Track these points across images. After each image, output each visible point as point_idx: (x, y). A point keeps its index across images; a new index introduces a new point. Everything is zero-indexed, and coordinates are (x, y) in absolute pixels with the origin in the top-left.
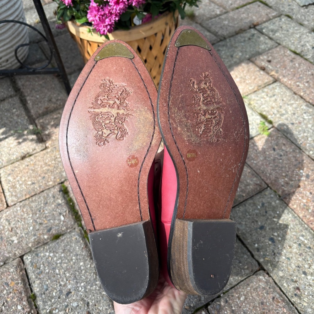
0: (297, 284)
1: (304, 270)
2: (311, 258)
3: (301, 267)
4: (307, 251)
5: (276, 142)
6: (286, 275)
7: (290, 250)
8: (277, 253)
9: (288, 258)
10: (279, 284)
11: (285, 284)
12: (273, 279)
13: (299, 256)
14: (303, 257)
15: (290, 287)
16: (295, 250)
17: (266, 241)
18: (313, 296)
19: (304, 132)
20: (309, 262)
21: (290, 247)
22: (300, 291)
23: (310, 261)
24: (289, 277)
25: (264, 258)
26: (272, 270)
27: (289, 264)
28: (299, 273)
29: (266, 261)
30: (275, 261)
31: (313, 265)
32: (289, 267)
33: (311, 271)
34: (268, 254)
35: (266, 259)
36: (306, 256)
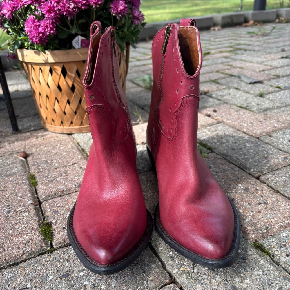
1: (233, 285)
5: (213, 162)
14: (234, 269)
20: (242, 275)
23: (243, 273)
25: (178, 269)
26: (187, 282)
27: (213, 277)
28: (226, 287)
29: (181, 271)
30: (194, 272)
31: (247, 278)
32: (212, 279)
33: (244, 286)
34: (185, 263)
35: (181, 269)
36: (237, 268)
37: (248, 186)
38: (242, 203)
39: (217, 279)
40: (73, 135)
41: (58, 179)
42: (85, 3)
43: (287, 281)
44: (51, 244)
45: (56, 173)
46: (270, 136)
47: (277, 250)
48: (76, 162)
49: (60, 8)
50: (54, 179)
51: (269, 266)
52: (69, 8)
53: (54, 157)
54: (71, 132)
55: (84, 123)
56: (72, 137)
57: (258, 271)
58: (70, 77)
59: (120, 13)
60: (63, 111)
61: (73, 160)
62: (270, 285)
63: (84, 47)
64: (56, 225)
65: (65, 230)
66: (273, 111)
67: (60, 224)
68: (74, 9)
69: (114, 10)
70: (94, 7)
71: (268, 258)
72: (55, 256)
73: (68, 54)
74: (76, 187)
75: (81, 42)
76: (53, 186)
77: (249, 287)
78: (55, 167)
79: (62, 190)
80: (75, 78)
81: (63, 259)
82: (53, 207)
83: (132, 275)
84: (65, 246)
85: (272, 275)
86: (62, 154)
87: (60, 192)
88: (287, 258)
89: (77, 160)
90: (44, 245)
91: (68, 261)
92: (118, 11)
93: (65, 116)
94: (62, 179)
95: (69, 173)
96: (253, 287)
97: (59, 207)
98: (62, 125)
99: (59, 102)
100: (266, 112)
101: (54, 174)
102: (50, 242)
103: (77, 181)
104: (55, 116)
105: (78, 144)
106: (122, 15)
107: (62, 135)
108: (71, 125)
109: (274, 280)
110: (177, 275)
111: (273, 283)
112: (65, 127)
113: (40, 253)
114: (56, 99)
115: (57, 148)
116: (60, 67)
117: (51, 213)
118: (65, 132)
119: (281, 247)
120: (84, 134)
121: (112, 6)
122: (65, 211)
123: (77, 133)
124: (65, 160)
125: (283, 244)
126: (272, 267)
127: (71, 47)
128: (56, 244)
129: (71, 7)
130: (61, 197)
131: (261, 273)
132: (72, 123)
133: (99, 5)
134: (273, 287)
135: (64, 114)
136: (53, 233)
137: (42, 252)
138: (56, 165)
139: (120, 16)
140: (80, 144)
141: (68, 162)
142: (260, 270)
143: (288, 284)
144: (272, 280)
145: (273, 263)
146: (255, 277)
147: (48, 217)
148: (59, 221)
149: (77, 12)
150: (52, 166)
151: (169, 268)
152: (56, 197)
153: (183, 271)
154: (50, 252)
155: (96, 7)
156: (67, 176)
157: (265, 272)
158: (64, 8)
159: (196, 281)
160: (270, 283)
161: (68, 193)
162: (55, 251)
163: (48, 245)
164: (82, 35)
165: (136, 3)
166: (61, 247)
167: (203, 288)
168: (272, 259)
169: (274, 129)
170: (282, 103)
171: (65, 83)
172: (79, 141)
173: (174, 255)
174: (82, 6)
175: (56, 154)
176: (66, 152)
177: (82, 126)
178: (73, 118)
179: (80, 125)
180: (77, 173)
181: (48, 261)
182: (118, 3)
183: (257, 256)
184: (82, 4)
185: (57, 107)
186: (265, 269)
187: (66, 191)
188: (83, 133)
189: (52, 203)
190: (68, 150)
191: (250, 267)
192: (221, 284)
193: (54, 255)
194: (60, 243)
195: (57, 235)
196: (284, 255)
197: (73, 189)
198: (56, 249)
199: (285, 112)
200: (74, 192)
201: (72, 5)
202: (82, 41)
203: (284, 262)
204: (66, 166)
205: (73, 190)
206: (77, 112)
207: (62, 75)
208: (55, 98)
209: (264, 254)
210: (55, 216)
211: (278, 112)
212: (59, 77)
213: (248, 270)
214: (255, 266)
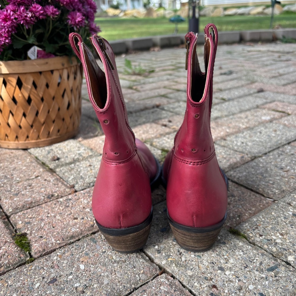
0: (213, 282)
1: (220, 266)
2: (227, 252)
3: (215, 263)
6: (196, 274)
9: (199, 256)
10: (188, 286)
11: (196, 284)
12: (180, 282)
14: (217, 253)
15: (202, 286)
18: (236, 293)
20: (226, 257)
22: (217, 289)
23: (226, 255)
24: (201, 276)
25: (167, 259)
26: (177, 270)
27: (200, 262)
28: (213, 269)
29: (170, 262)
30: (182, 261)
31: (231, 259)
32: (200, 264)
33: (229, 266)
34: (172, 254)
35: (170, 259)
36: (220, 252)
39: (204, 263)
40: (29, 151)
41: (23, 192)
42: (43, 13)
43: (265, 257)
44: (30, 254)
45: (20, 186)
46: (225, 140)
47: (251, 233)
48: (39, 175)
49: (17, 17)
50: (19, 193)
51: (247, 247)
52: (26, 16)
53: (13, 172)
54: (27, 147)
55: (40, 137)
56: (28, 152)
57: (239, 251)
58: (26, 89)
59: (78, 25)
60: (19, 124)
61: (35, 173)
62: (251, 262)
63: (40, 58)
64: (31, 235)
65: (43, 239)
66: (223, 120)
67: (36, 234)
68: (32, 19)
69: (72, 21)
70: (51, 17)
71: (245, 240)
72: (37, 265)
73: (24, 64)
74: (45, 198)
75: (38, 53)
76: (19, 199)
77: (234, 266)
78: (17, 182)
79: (30, 202)
80: (31, 90)
81: (47, 266)
82: (24, 218)
83: (123, 271)
84: (45, 255)
85: (251, 254)
86: (21, 169)
87: (29, 204)
88: (261, 238)
89: (39, 173)
90: (22, 256)
91: (52, 267)
92: (75, 22)
93: (21, 131)
94: (28, 191)
95: (34, 186)
96: (237, 265)
97: (31, 218)
98: (16, 140)
99: (14, 116)
100: (216, 121)
101: (17, 187)
102: (28, 252)
103: (45, 193)
104: (9, 131)
105: (36, 158)
106: (80, 27)
107: (17, 151)
108: (27, 139)
109: (254, 257)
110: (167, 265)
111: (254, 260)
112: (20, 142)
113: (19, 264)
114: (11, 112)
115: (14, 164)
116: (15, 78)
117: (24, 225)
118: (20, 148)
119: (254, 230)
120: (41, 149)
121: (69, 17)
122: (38, 221)
123: (34, 148)
124: (27, 174)
125: (255, 227)
126: (250, 247)
127: (26, 58)
128: (36, 253)
129: (28, 16)
130: (31, 209)
131: (242, 253)
132: (28, 137)
133: (57, 15)
134: (254, 263)
135: (19, 128)
136: (29, 243)
137: (21, 263)
138: (18, 179)
139: (78, 27)
140: (39, 158)
141: (30, 176)
142: (241, 251)
143: (266, 259)
144: (252, 258)
145: (250, 244)
146: (237, 257)
147: (20, 229)
148: (34, 232)
149: (34, 22)
150: (14, 180)
151: (157, 261)
152: (25, 209)
153: (171, 261)
154: (31, 262)
155: (53, 18)
156: (32, 188)
157: (245, 252)
158: (22, 17)
159: (186, 268)
160: (251, 260)
161: (37, 205)
162: (36, 260)
163: (26, 255)
164: (38, 46)
165: (91, 16)
166: (41, 256)
167: (194, 273)
168: (248, 240)
169: (227, 134)
170: (229, 112)
171: (20, 95)
172: (37, 155)
173: (160, 248)
174: (39, 16)
175: (15, 168)
176: (25, 166)
177: (39, 140)
178: (29, 132)
179: (37, 139)
180: (43, 185)
181: (30, 270)
182: (75, 15)
183: (235, 240)
184: (39, 14)
185: (11, 121)
186: (245, 249)
187: (35, 203)
188: (39, 147)
189: (22, 215)
190: (27, 164)
191: (231, 249)
192: (208, 267)
193: (36, 263)
194: (40, 252)
195: (35, 245)
196: (258, 236)
197: (42, 200)
198: (36, 259)
199: (234, 119)
200: (43, 203)
201: (30, 15)
202: (38, 51)
203: (259, 242)
204: (29, 180)
205: (42, 202)
206: (34, 125)
207: (17, 87)
208: (9, 112)
209: (240, 237)
210: (29, 227)
211: (227, 120)
212: (13, 89)
213: (230, 252)
214: (235, 248)
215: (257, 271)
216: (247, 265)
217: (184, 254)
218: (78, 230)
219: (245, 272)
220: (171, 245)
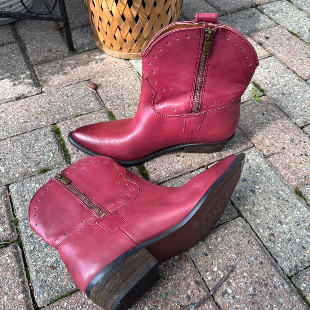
0: (273, 231)
1: (280, 220)
3: (277, 217)
4: (285, 204)
5: (266, 108)
6: (263, 223)
7: (269, 201)
8: (257, 203)
9: (267, 209)
10: (255, 230)
11: (261, 230)
12: (250, 226)
13: (277, 208)
14: (281, 209)
15: (265, 233)
16: (273, 202)
17: (247, 192)
18: (286, 242)
19: (294, 102)
20: (286, 213)
21: (270, 199)
22: (274, 238)
23: (286, 212)
24: (266, 225)
26: (250, 217)
27: (267, 214)
28: (275, 222)
29: (245, 209)
30: (254, 210)
31: (289, 216)
32: (266, 216)
33: (287, 221)
34: (248, 203)
35: (246, 207)
36: (283, 208)
37: (294, 137)
38: (288, 154)
39: (269, 215)
40: (130, 61)
51: (304, 208)
53: (122, 92)
54: (129, 58)
57: (297, 211)
58: (135, 8)
60: (124, 39)
62: (303, 221)
64: (148, 166)
65: (156, 171)
67: (152, 166)
71: (304, 201)
77: (290, 222)
78: (128, 105)
80: (140, 8)
85: (306, 215)
86: (128, 88)
93: (125, 44)
96: (293, 222)
98: (120, 50)
99: (121, 31)
104: (115, 42)
105: (138, 73)
107: (120, 60)
108: (130, 52)
109: (307, 218)
110: (243, 211)
111: (306, 220)
112: (123, 53)
118: (122, 58)
123: (135, 59)
126: (306, 209)
131: (298, 213)
132: (130, 50)
134: (305, 223)
135: (124, 41)
136: (147, 173)
138: (128, 101)
142: (298, 211)
144: (305, 218)
145: (307, 206)
146: (294, 215)
150: (125, 103)
151: (236, 205)
153: (247, 209)
157: (301, 212)
159: (256, 217)
160: (304, 220)
167: (261, 222)
168: (306, 202)
171: (129, 13)
172: (138, 70)
175: (123, 86)
176: (131, 84)
178: (132, 46)
179: (138, 52)
183: (297, 200)
185: (118, 34)
186: (302, 210)
188: (140, 60)
191: (291, 208)
192: (272, 219)
195: (152, 175)
206: (137, 40)
207: (127, 6)
208: (117, 26)
209: (301, 198)
212: (124, 7)
213: (290, 210)
214: (294, 208)
215: (305, 229)
216: (299, 224)
217: (257, 205)
218: (180, 167)
219: (297, 228)
220: (248, 195)
